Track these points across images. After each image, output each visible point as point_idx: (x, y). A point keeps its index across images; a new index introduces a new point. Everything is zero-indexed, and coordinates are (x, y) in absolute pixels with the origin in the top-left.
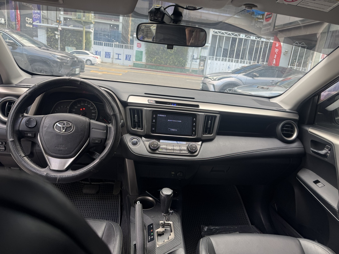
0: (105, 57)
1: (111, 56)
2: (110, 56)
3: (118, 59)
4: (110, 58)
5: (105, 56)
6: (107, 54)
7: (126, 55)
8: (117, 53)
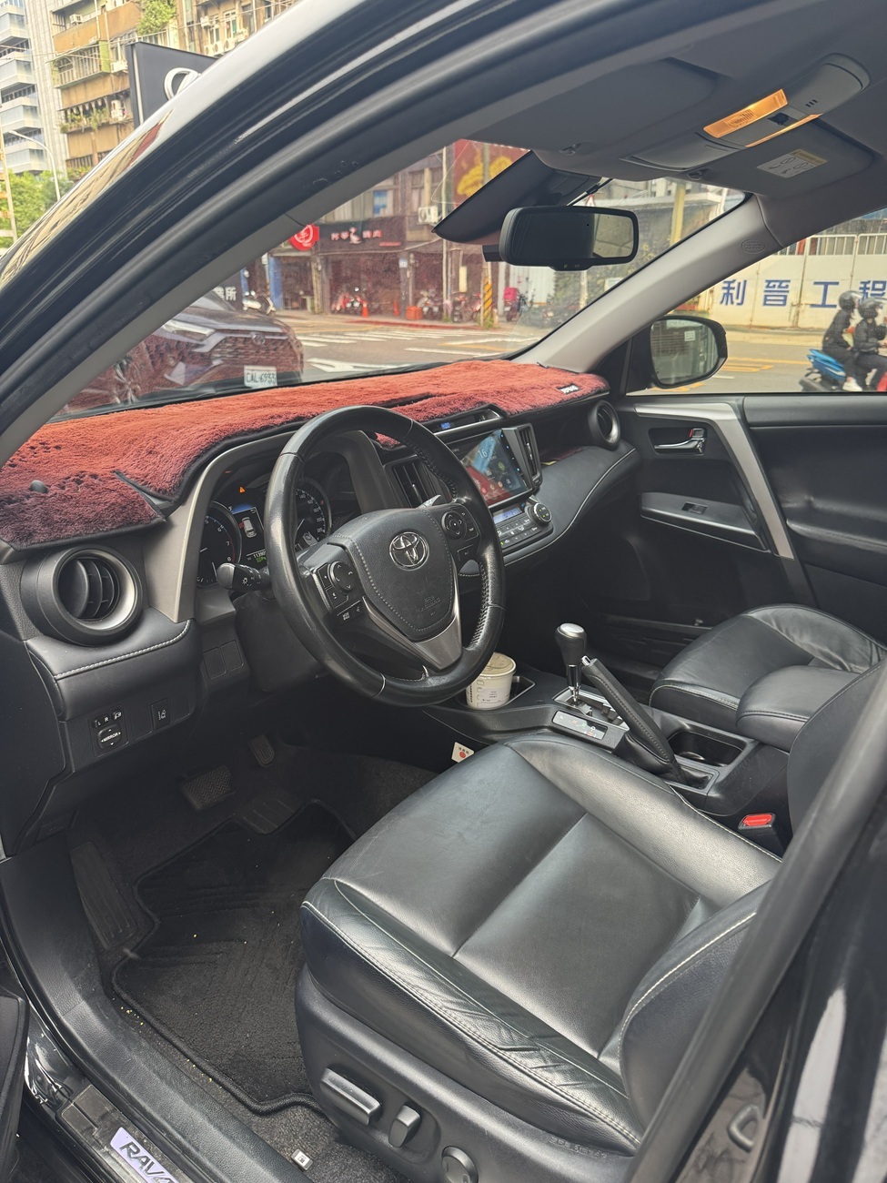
0: (765, 304)
1: (792, 297)
2: (785, 297)
3: (824, 305)
4: (784, 304)
5: (766, 296)
6: (774, 286)
7: (862, 283)
8: (818, 281)
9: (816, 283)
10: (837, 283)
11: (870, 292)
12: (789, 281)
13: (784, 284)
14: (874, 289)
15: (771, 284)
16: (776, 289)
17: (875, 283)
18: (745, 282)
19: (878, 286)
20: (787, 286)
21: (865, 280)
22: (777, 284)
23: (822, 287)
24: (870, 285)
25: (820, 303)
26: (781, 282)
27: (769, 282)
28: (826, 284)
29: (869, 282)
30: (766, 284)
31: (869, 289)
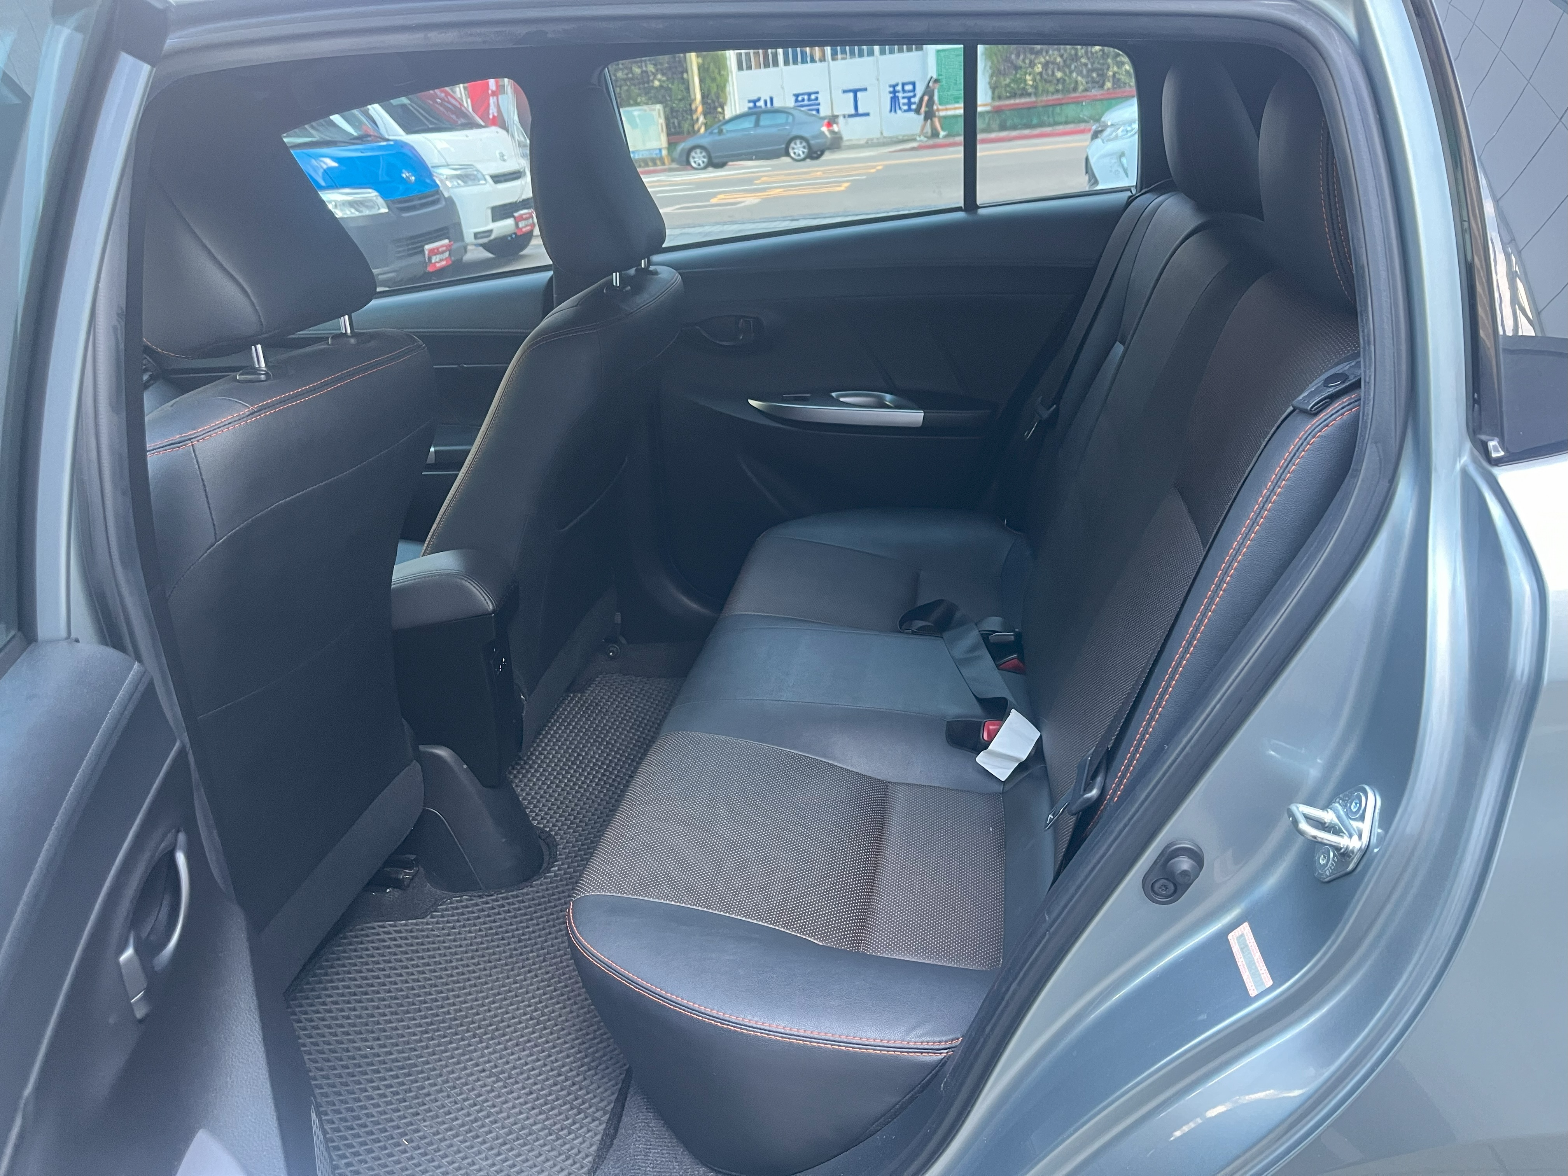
1: (824, 110)
2: (818, 110)
3: (857, 115)
6: (803, 100)
7: (890, 86)
8: (845, 88)
9: (845, 92)
10: (865, 89)
11: (900, 95)
12: (817, 93)
13: (813, 97)
14: (904, 91)
15: (800, 98)
16: (806, 102)
17: (903, 85)
18: (771, 99)
19: (910, 87)
20: (817, 99)
21: (894, 83)
22: (806, 97)
23: (851, 95)
24: (899, 88)
25: (853, 112)
26: (809, 94)
27: (797, 96)
28: (855, 92)
29: (897, 85)
30: (794, 99)
31: (899, 92)
